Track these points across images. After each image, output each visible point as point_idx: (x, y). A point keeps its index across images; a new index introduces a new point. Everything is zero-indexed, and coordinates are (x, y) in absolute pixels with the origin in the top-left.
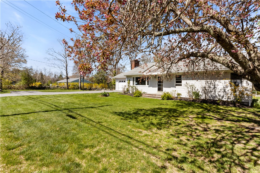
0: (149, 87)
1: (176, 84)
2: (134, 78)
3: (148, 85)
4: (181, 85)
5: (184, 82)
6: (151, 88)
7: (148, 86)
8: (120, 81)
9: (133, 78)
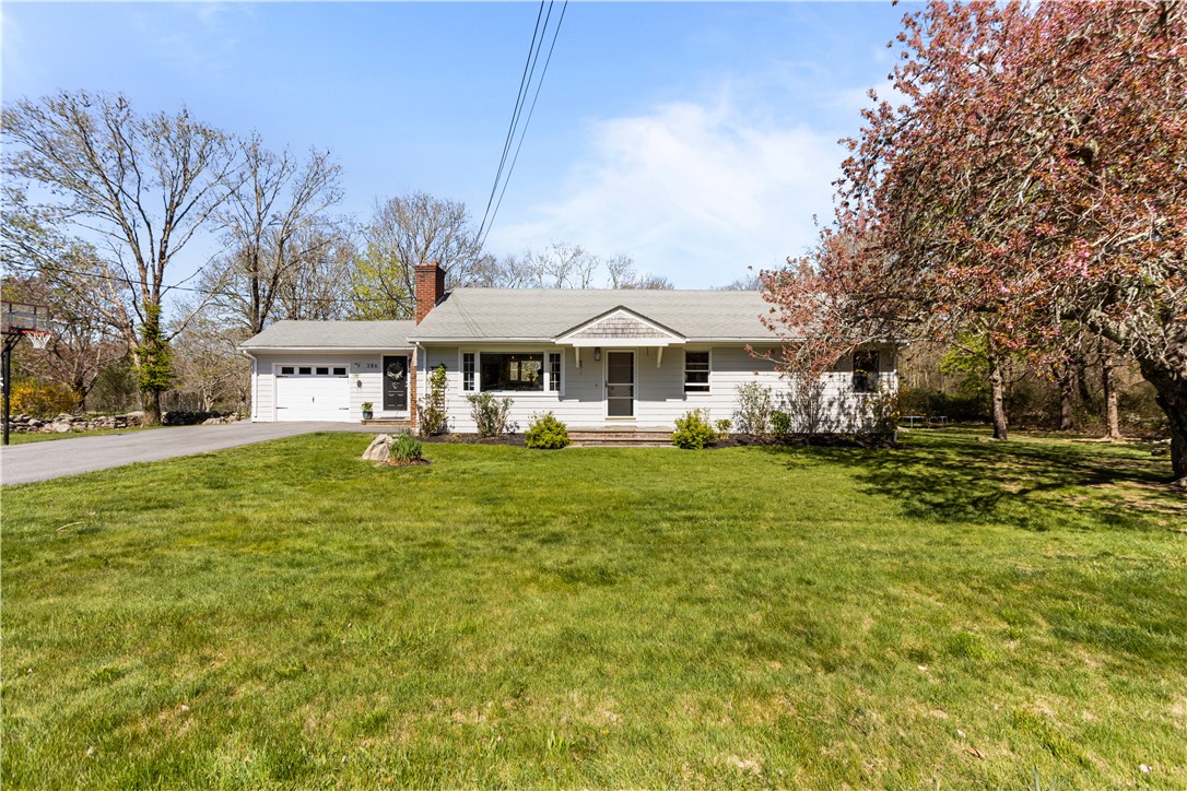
0: (561, 398)
1: (687, 384)
2: (469, 358)
3: (558, 389)
4: (707, 389)
5: (715, 378)
6: (574, 403)
7: (555, 393)
8: (288, 371)
9: (466, 356)
